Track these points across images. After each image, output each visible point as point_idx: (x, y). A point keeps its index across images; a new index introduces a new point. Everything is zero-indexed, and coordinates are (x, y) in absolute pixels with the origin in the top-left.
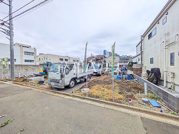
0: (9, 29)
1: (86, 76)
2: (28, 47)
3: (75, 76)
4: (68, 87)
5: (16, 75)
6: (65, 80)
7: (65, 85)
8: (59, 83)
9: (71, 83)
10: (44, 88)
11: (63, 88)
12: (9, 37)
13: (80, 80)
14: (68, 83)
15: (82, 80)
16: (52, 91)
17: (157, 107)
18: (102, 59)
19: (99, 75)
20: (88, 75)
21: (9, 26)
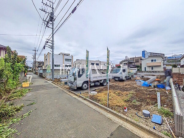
0: (52, 45)
1: (102, 80)
2: (68, 55)
3: (88, 79)
4: (80, 89)
5: (55, 77)
6: (77, 82)
7: (77, 86)
8: (73, 84)
9: (84, 86)
10: (65, 88)
11: (76, 88)
12: (52, 50)
13: (94, 84)
14: (80, 85)
15: (96, 84)
16: (69, 91)
17: (155, 123)
18: (138, 62)
19: (122, 81)
20: (104, 80)
21: (52, 42)
